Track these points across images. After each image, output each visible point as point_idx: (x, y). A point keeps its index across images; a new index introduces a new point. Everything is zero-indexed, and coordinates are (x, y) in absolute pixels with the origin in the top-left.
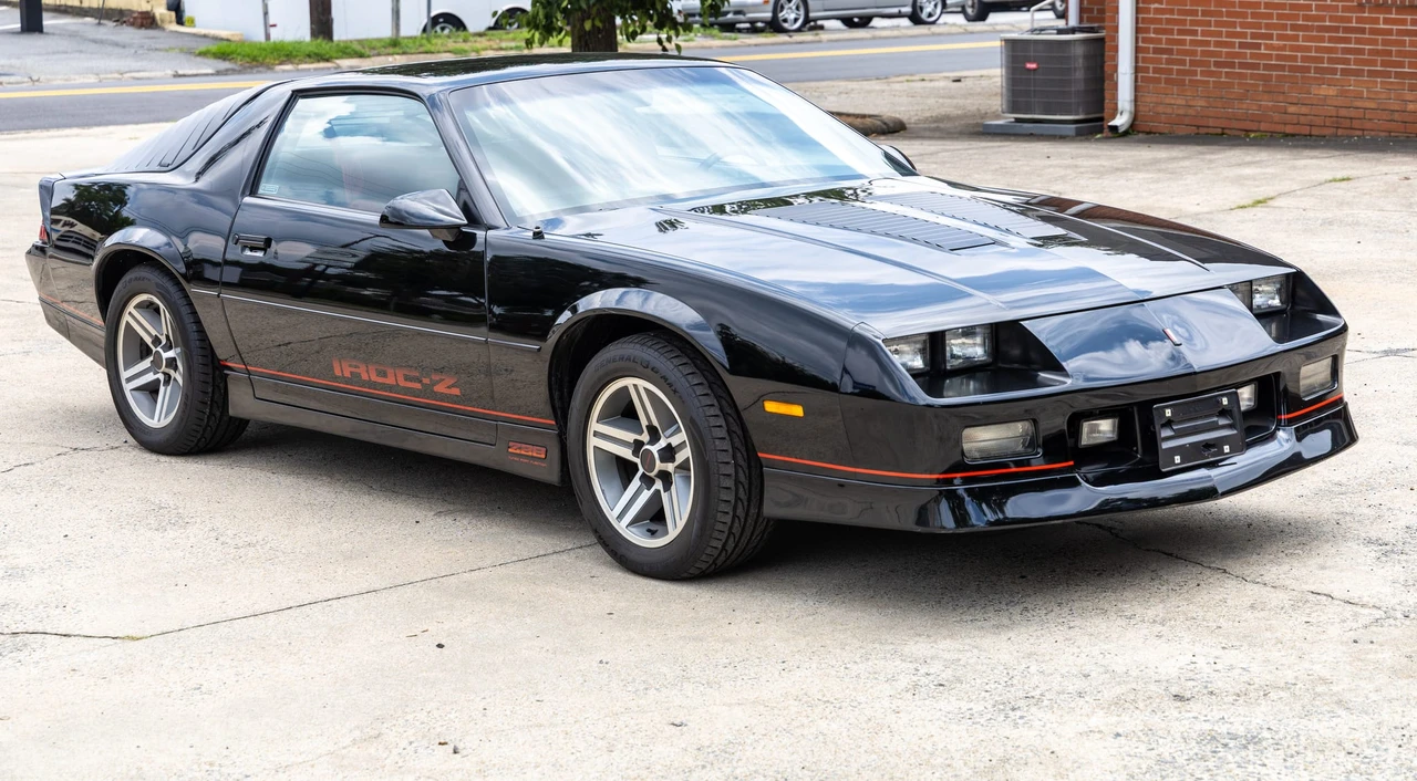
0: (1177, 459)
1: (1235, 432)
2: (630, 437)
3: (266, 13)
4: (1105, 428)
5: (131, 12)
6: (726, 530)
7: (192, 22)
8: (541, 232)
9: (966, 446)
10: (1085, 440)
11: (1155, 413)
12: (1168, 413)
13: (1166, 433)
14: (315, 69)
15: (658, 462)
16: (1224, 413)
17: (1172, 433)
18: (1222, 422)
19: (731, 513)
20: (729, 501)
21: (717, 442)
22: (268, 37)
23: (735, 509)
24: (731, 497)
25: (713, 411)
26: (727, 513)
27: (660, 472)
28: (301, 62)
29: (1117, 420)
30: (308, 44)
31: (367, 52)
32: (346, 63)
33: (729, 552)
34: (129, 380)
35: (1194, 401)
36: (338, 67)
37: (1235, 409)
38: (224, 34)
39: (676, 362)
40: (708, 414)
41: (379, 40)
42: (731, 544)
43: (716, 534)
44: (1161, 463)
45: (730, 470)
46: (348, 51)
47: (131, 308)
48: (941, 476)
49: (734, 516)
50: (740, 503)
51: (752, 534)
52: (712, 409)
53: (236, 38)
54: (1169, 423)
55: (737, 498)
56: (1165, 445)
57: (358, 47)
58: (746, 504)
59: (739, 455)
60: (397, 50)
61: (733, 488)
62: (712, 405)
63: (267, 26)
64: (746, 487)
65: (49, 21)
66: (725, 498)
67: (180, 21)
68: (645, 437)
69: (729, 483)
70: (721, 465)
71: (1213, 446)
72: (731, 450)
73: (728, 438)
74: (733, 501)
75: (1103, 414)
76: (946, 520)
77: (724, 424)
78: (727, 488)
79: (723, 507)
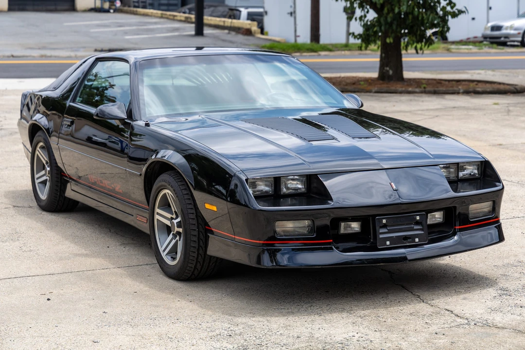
0: (388, 243)
1: (423, 232)
2: (169, 216)
3: (295, 31)
4: (355, 226)
5: (242, 28)
6: (195, 259)
7: (267, 34)
8: (148, 123)
9: (278, 230)
10: (342, 231)
11: (376, 221)
12: (384, 221)
13: (382, 231)
14: (310, 56)
15: (176, 227)
16: (417, 223)
17: (387, 231)
18: (416, 227)
19: (197, 252)
20: (195, 247)
21: (191, 220)
22: (296, 40)
23: (198, 250)
24: (196, 245)
25: (190, 206)
26: (195, 252)
27: (177, 232)
28: (304, 52)
29: (360, 223)
30: (308, 45)
31: (334, 49)
32: (323, 53)
33: (199, 269)
34: (38, 179)
35: (401, 217)
36: (320, 55)
37: (424, 222)
38: (277, 39)
39: (179, 183)
40: (188, 207)
41: (341, 44)
42: (199, 267)
43: (190, 261)
44: (378, 244)
45: (196, 233)
46: (326, 48)
47: (38, 148)
48: (265, 242)
49: (198, 254)
50: (200, 248)
51: (210, 262)
52: (190, 205)
53: (283, 41)
54: (385, 226)
55: (199, 246)
56: (381, 236)
57: (330, 47)
58: (204, 249)
59: (200, 226)
60: (347, 48)
61: (197, 241)
62: (191, 204)
63: (296, 36)
64: (204, 241)
65: (207, 31)
66: (193, 246)
67: (262, 32)
68: (174, 216)
69: (195, 239)
70: (191, 231)
71: (410, 238)
72: (196, 224)
73: (196, 219)
74: (197, 247)
75: (354, 219)
76: (267, 262)
77: (195, 212)
78: (194, 241)
79: (192, 249)
